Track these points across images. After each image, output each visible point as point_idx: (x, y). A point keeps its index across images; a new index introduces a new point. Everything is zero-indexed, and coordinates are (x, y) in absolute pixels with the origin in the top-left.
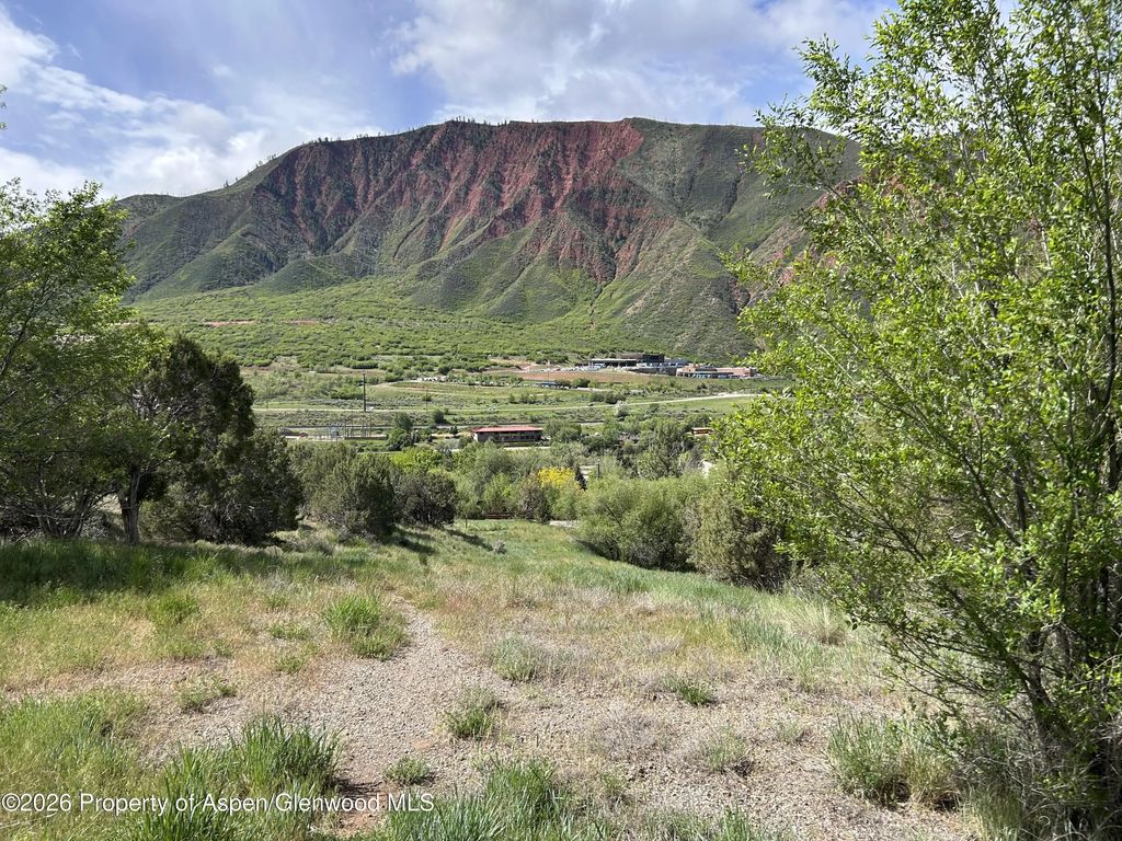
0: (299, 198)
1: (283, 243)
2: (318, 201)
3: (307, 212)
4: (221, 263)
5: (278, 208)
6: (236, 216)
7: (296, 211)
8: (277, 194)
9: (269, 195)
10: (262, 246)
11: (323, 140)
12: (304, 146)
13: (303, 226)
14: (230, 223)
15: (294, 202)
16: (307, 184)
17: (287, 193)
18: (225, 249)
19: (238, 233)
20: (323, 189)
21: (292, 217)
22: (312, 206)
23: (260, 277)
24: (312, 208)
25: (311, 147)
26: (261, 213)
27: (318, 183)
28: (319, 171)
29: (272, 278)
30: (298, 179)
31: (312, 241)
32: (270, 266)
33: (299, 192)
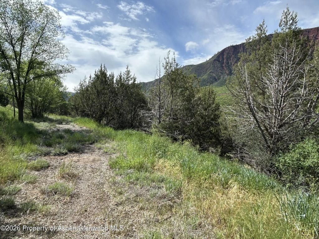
0: (225, 62)
1: (220, 74)
2: (230, 62)
3: (227, 65)
4: (204, 80)
5: (219, 65)
6: (208, 68)
7: (224, 65)
8: (219, 61)
9: (217, 62)
10: (214, 75)
11: (232, 45)
12: (227, 48)
13: (225, 69)
14: (207, 70)
15: (223, 63)
16: (227, 58)
17: (222, 61)
18: (205, 77)
19: (209, 72)
20: (231, 58)
21: (222, 67)
22: (228, 63)
23: (213, 83)
24: (228, 64)
25: (228, 48)
26: (215, 67)
27: (230, 57)
28: (230, 54)
29: (216, 83)
30: (225, 56)
31: (227, 73)
32: (216, 80)
33: (225, 60)
